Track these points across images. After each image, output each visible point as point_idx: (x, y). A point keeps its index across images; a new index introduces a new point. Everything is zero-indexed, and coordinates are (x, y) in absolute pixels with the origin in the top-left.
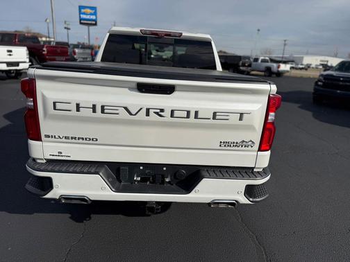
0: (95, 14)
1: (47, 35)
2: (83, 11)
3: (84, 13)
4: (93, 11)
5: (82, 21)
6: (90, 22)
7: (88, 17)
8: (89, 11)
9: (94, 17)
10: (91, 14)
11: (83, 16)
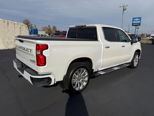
0: (140, 20)
1: (128, 31)
2: (134, 20)
3: (135, 21)
4: (139, 19)
5: (133, 24)
6: (137, 24)
7: (136, 22)
8: (137, 19)
9: (139, 22)
10: (138, 21)
11: (134, 22)
